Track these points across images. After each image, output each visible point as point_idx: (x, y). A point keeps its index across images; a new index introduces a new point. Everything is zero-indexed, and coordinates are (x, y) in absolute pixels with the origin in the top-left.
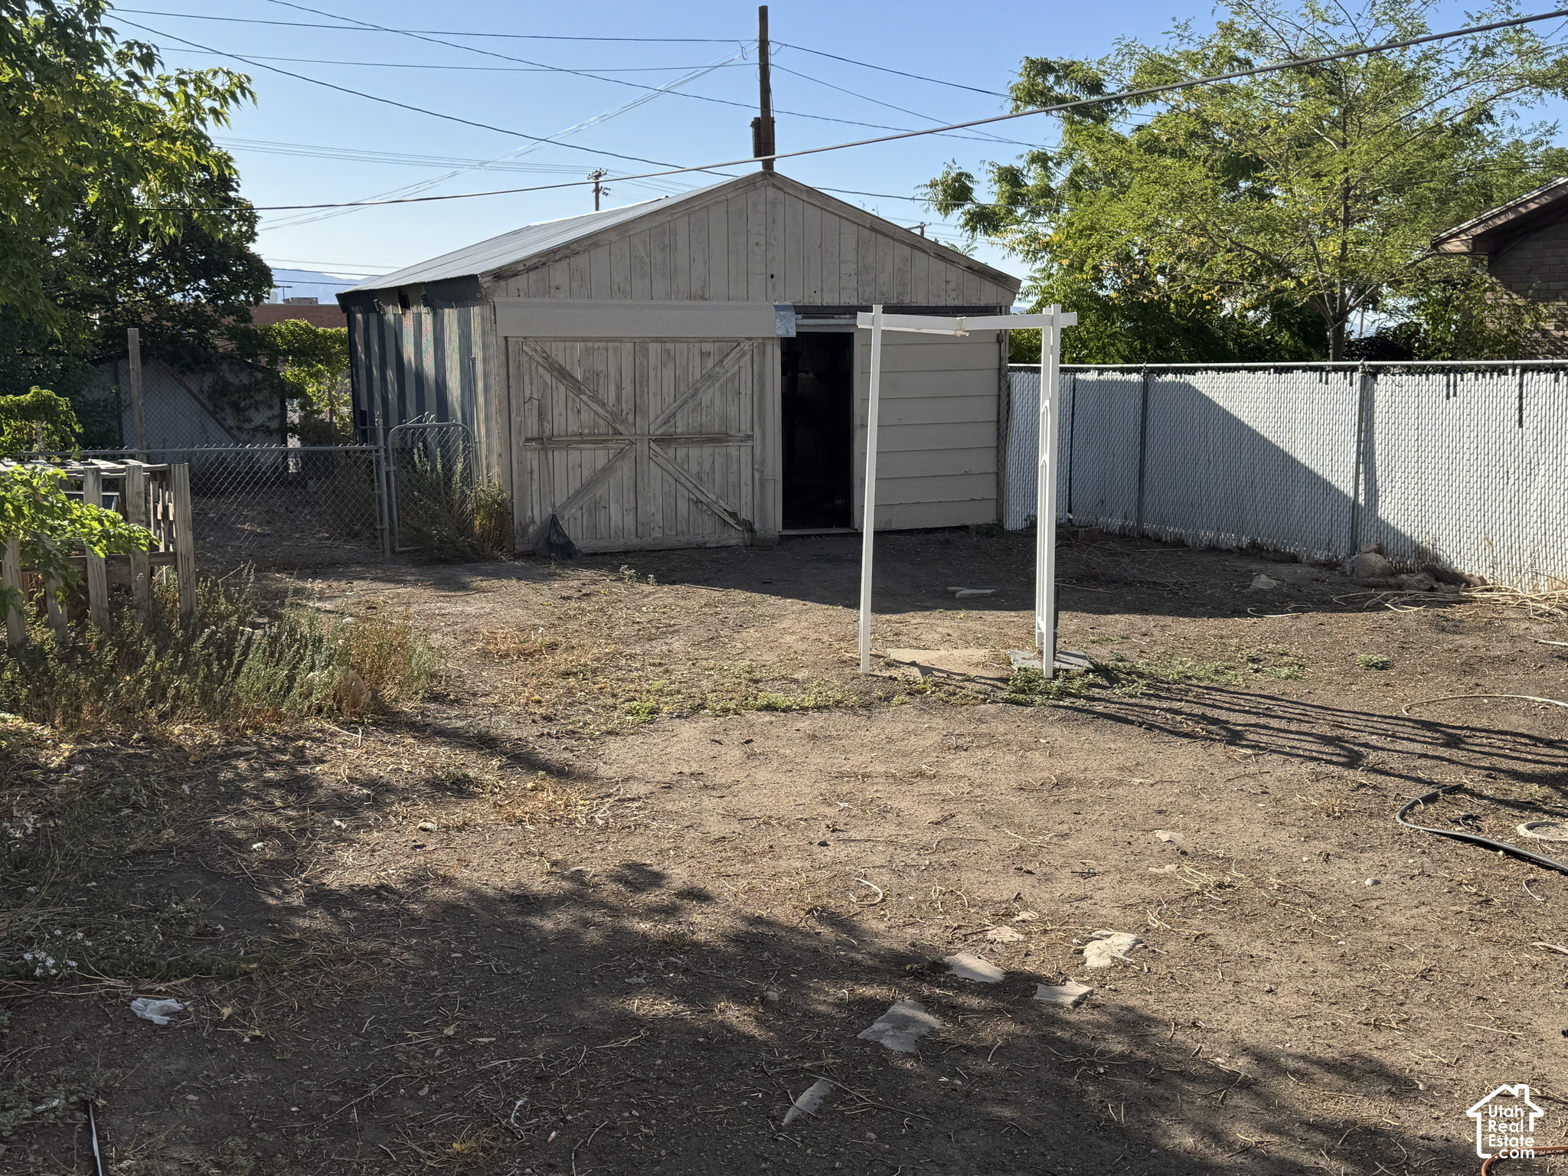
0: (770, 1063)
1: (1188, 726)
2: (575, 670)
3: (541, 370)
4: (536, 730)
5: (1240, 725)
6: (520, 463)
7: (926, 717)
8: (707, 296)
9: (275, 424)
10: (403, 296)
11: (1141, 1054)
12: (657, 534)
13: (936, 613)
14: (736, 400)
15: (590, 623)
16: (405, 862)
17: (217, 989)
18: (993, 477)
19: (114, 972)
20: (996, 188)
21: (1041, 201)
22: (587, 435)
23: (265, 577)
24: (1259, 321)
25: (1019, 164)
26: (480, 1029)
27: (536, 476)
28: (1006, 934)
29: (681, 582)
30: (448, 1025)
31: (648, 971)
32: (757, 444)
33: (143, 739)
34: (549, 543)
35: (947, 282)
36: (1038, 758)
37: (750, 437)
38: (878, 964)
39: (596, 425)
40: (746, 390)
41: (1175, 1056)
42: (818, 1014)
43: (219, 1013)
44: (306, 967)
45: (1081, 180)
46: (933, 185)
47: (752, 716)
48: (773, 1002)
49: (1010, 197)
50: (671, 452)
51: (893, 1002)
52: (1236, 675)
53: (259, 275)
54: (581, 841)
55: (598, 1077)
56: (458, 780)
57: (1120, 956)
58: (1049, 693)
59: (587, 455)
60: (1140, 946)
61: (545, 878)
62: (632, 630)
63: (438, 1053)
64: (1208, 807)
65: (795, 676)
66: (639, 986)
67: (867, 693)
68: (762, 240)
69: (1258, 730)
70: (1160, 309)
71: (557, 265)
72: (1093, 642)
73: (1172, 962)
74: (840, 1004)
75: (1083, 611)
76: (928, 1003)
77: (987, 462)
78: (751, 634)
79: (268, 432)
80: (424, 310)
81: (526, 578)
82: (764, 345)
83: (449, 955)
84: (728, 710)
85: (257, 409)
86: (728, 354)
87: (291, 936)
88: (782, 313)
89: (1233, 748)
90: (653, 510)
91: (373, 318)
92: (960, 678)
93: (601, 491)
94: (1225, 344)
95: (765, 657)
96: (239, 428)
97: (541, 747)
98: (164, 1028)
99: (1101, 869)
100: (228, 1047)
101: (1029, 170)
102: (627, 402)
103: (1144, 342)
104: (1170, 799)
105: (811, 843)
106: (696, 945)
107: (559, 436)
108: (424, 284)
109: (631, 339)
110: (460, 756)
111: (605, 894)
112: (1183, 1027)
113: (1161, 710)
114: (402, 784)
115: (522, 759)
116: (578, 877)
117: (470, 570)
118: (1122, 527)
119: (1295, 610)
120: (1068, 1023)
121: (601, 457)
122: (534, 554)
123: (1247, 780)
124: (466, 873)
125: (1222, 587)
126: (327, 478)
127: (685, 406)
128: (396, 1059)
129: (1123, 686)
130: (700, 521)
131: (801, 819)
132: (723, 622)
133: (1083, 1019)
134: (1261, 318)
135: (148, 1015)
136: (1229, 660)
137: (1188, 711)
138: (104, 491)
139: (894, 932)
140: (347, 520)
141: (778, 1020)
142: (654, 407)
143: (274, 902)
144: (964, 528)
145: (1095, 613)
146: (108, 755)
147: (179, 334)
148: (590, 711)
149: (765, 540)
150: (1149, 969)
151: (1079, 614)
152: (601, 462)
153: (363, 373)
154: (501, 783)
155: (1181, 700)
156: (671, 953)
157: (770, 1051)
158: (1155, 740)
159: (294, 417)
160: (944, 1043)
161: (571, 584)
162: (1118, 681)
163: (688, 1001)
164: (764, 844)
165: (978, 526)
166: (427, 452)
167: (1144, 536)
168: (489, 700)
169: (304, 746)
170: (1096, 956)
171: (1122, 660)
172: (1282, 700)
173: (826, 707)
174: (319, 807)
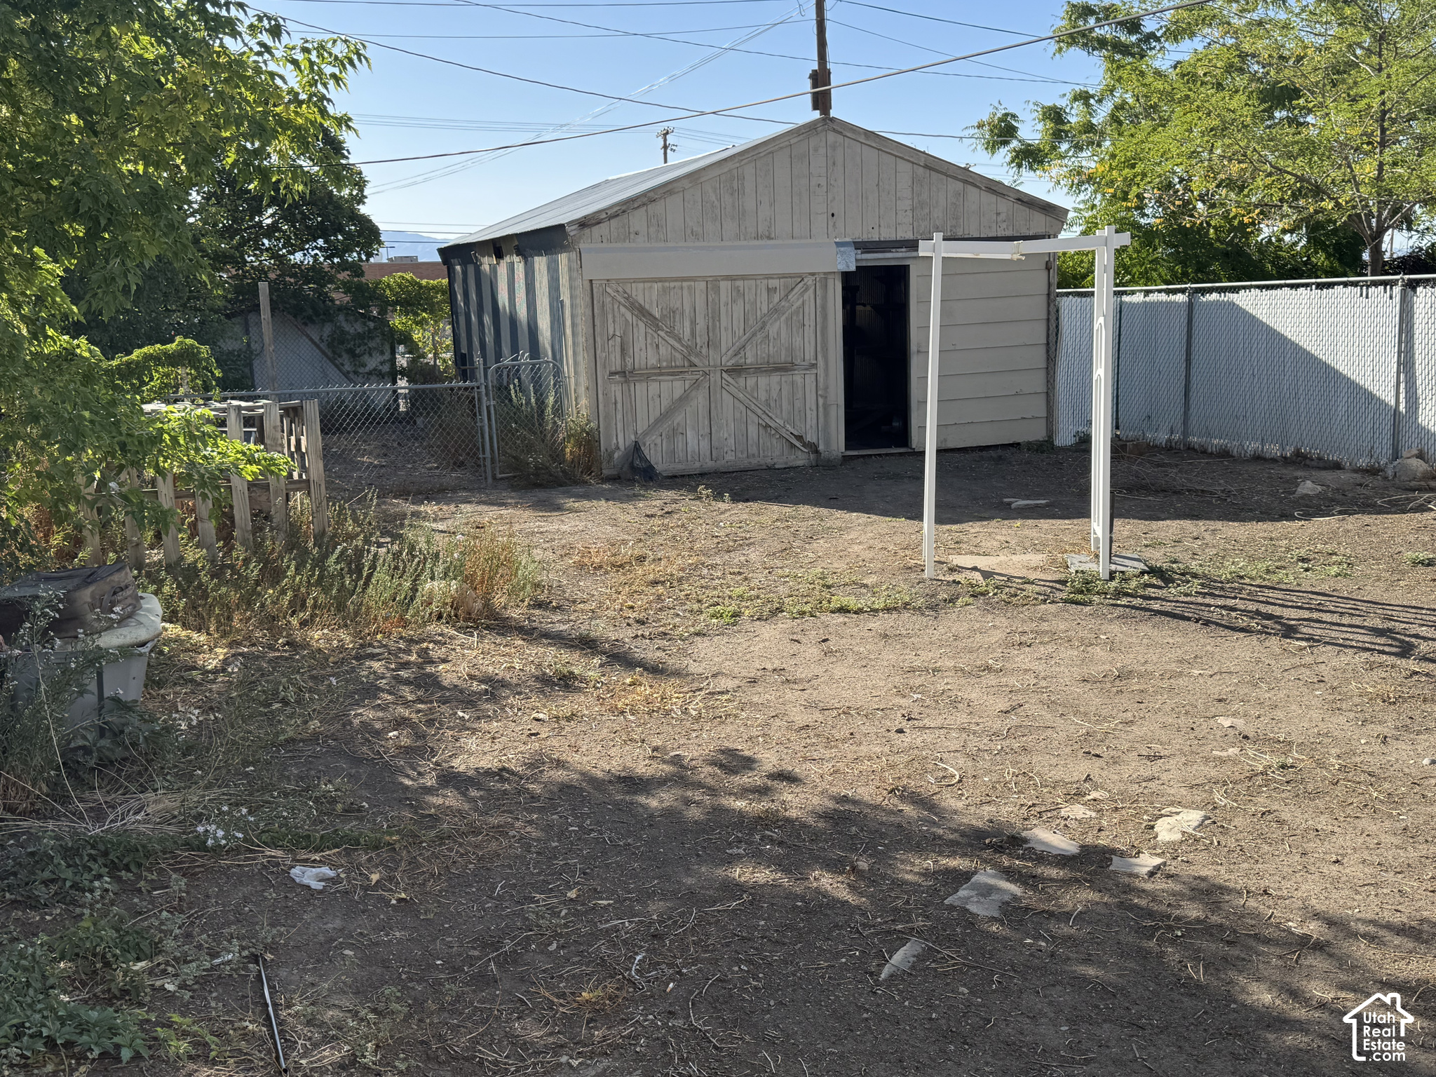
0: (864, 925)
1: (1242, 622)
2: (663, 579)
3: (623, 309)
4: (630, 632)
5: (1294, 620)
6: (605, 395)
7: (990, 617)
8: (773, 236)
9: (386, 368)
10: (497, 247)
11: (1215, 919)
12: (730, 457)
13: (994, 523)
14: (801, 330)
15: (674, 537)
16: (522, 748)
17: (365, 858)
18: (1043, 397)
19: (274, 843)
20: (1040, 126)
21: (1084, 137)
22: (665, 368)
23: (384, 503)
24: (1295, 244)
25: (1061, 103)
26: (598, 893)
27: (619, 406)
28: (1078, 811)
29: (754, 499)
30: (571, 889)
31: (746, 843)
32: (821, 371)
33: (288, 643)
34: (633, 468)
35: (998, 214)
36: (1098, 651)
37: (814, 366)
38: (960, 839)
39: (673, 358)
40: (809, 321)
41: (1249, 921)
42: (905, 882)
43: (368, 879)
44: (442, 839)
45: (1122, 115)
46: (980, 126)
47: (826, 618)
48: (863, 871)
49: (1054, 134)
50: (741, 381)
51: (975, 873)
52: (1287, 574)
53: (369, 235)
54: (678, 729)
55: (708, 936)
56: (564, 676)
57: (1190, 831)
58: (1106, 594)
59: (665, 386)
60: (1209, 821)
61: (647, 762)
62: (711, 543)
63: (563, 913)
64: (1267, 695)
65: (865, 582)
66: (739, 857)
67: (933, 596)
68: (823, 182)
69: (1312, 624)
70: (1200, 235)
71: (636, 212)
72: (1146, 546)
73: (1240, 836)
74: (926, 874)
75: (1134, 518)
76: (1009, 874)
77: (1038, 381)
78: (821, 545)
79: (381, 376)
80: (516, 259)
81: (614, 499)
82: (826, 279)
83: (567, 828)
84: (804, 613)
85: (371, 355)
86: (792, 289)
87: (427, 812)
88: (842, 249)
89: (1288, 641)
90: (726, 435)
91: (471, 269)
92: (1020, 581)
93: (678, 418)
94: (1264, 266)
95: (836, 565)
96: (356, 373)
97: (636, 647)
98: (320, 892)
99: (1166, 753)
100: (378, 908)
101: (1072, 108)
102: (700, 336)
103: (1185, 266)
104: (1230, 688)
105: (888, 731)
106: (788, 820)
107: (640, 369)
108: (516, 234)
109: (703, 278)
110: (565, 656)
111: (702, 776)
112: (1255, 895)
113: (1216, 607)
114: (515, 681)
115: (620, 658)
116: (677, 761)
117: (563, 493)
118: (1169, 440)
119: (1340, 513)
120: (1144, 891)
121: (678, 387)
122: (619, 478)
123: (1303, 670)
124: (577, 757)
125: (1268, 494)
126: (436, 413)
127: (754, 338)
128: (527, 919)
129: (1179, 585)
130: (769, 444)
131: (878, 709)
132: (795, 535)
133: (1158, 887)
134: (1297, 241)
135: (306, 881)
136: (1279, 560)
137: (1243, 607)
138: (245, 427)
139: (972, 809)
140: (453, 450)
141: (869, 887)
142: (726, 340)
143: (411, 783)
144: (1016, 445)
145: (1146, 519)
146: (258, 657)
147: (301, 289)
148: (678, 615)
149: (829, 460)
150: (1219, 842)
151: (1132, 521)
152: (678, 392)
153: (462, 319)
154: (603, 679)
155: (1235, 598)
156: (767, 827)
157: (864, 915)
158: (1212, 635)
159: (402, 361)
160: (1027, 909)
161: (654, 503)
162: (1173, 581)
163: (786, 870)
164: (845, 732)
165: (1029, 443)
166: (522, 389)
167: (1190, 448)
168: (587, 607)
169: (427, 648)
170: (1167, 831)
171: (1175, 562)
172: (1333, 596)
173: (895, 609)
174: (444, 701)
